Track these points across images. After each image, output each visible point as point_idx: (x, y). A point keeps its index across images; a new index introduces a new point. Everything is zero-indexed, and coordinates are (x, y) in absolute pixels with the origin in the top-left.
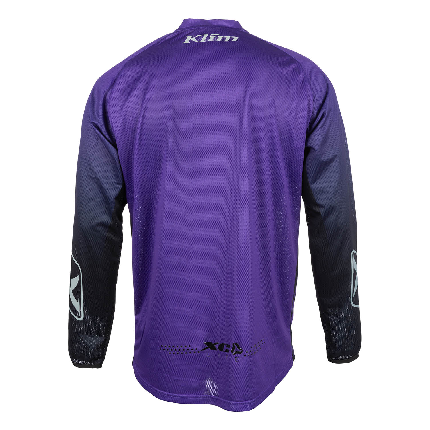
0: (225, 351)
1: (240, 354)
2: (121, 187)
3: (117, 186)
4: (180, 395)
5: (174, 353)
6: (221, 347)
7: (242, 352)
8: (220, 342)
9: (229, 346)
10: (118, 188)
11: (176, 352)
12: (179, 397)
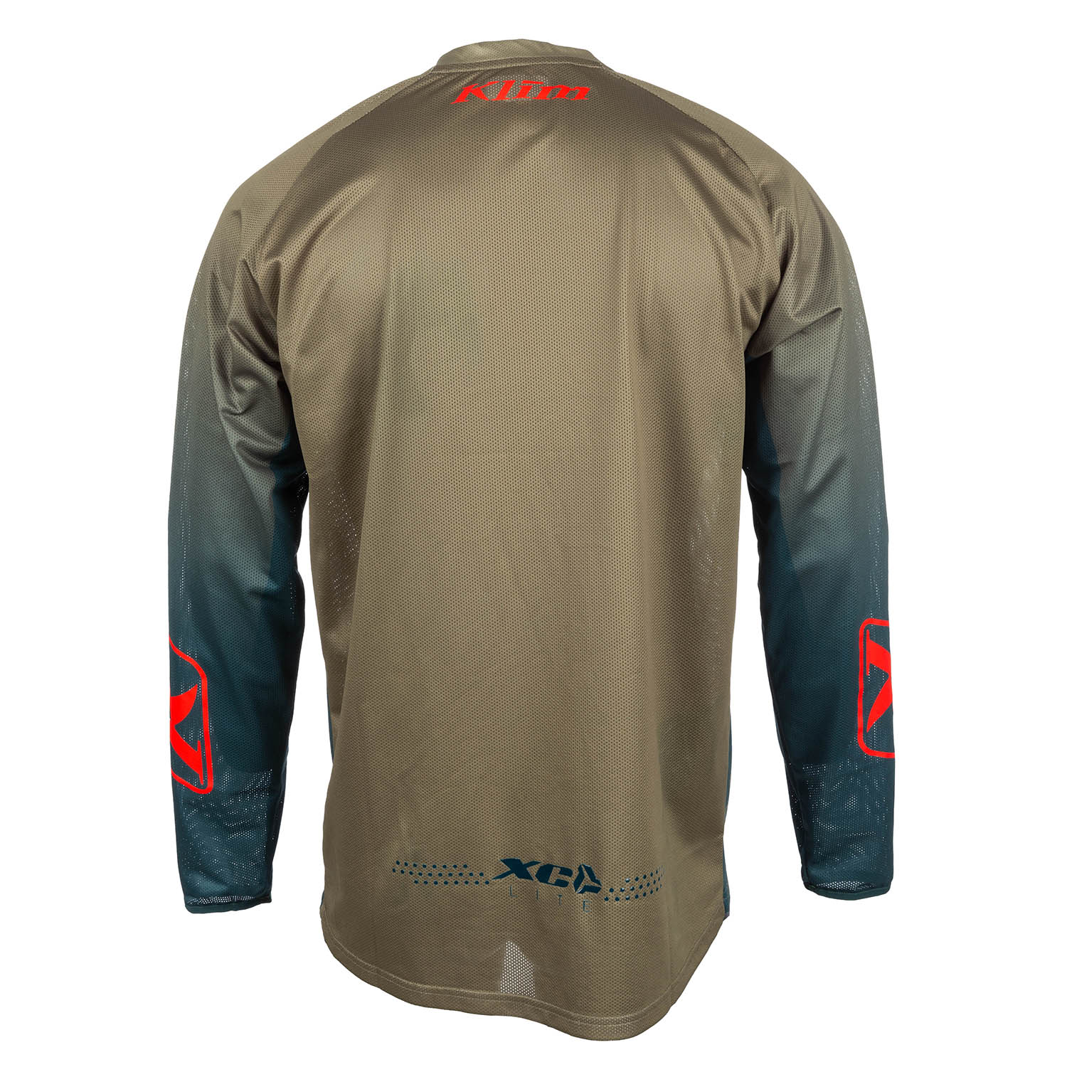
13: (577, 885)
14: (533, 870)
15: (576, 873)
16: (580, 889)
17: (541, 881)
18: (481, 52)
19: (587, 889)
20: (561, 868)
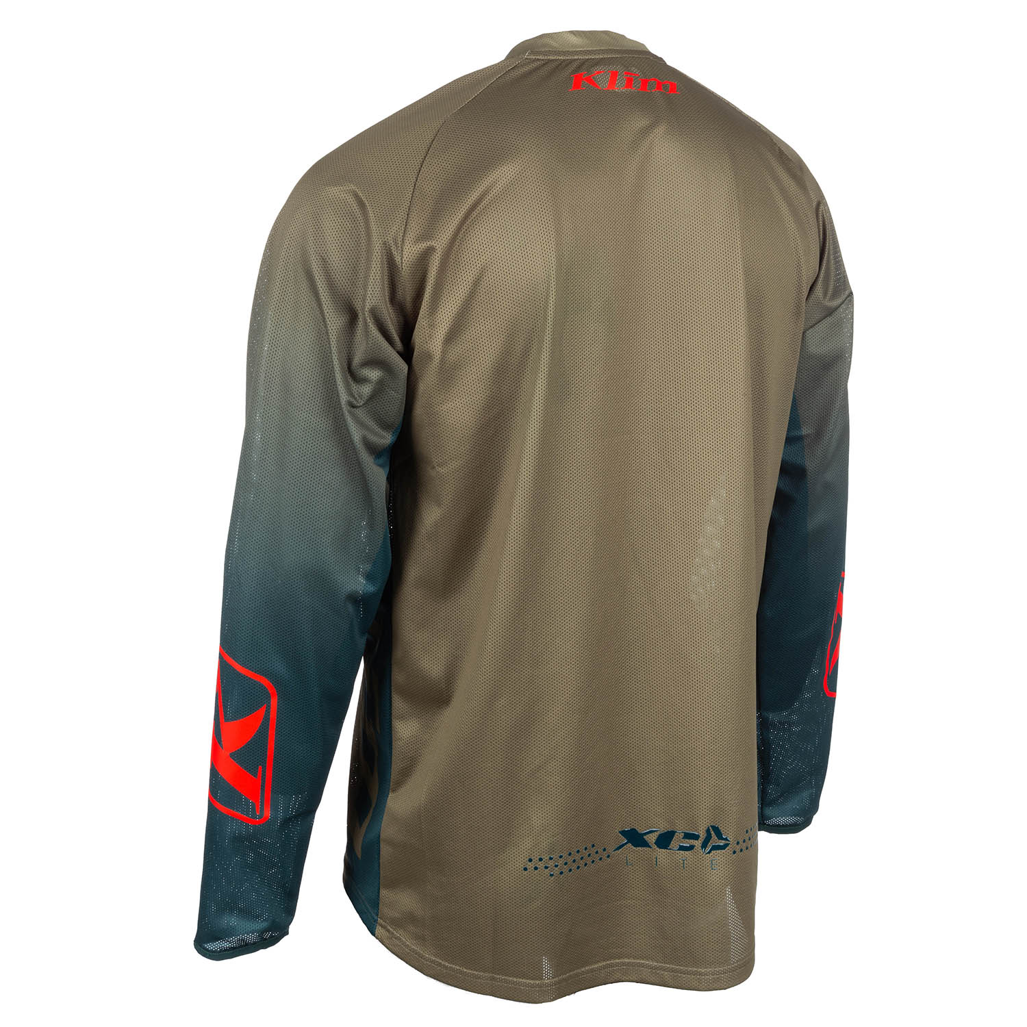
13: (704, 845)
14: (651, 839)
15: (703, 835)
16: (708, 849)
17: (660, 848)
18: (574, 40)
19: (715, 848)
20: (685, 833)
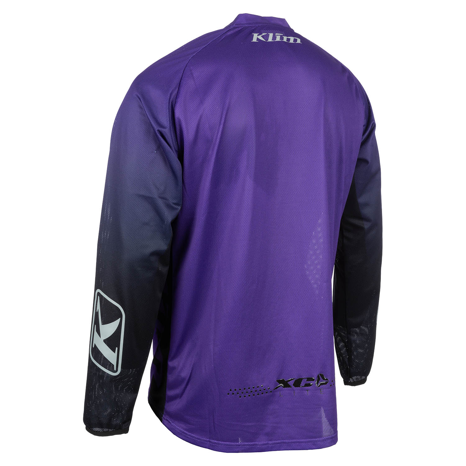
0: (304, 386)
1: (325, 385)
2: (180, 208)
3: (176, 207)
4: (250, 443)
5: (245, 396)
6: (297, 383)
7: (328, 382)
8: (296, 378)
9: (310, 379)
10: (176, 209)
11: (247, 395)
12: (249, 445)
